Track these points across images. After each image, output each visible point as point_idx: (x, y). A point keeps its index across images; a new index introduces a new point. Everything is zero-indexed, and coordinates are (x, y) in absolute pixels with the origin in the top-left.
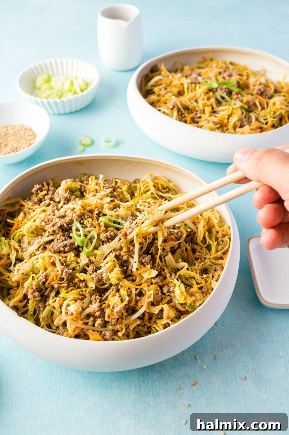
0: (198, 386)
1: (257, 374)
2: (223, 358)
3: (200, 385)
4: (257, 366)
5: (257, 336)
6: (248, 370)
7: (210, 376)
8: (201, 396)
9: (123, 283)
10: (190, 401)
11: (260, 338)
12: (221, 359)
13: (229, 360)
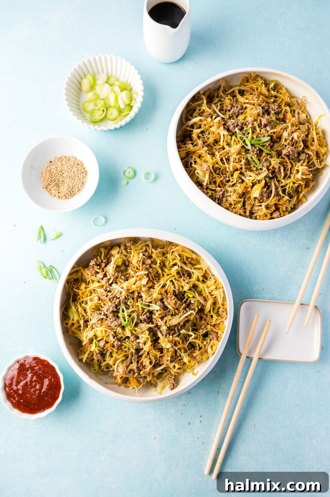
0: (191, 394)
1: (225, 391)
2: (208, 379)
3: (192, 394)
4: (227, 386)
5: (231, 367)
6: (221, 388)
7: (198, 389)
8: (192, 400)
9: (152, 351)
10: (185, 403)
11: (233, 369)
12: (207, 380)
13: (211, 381)
